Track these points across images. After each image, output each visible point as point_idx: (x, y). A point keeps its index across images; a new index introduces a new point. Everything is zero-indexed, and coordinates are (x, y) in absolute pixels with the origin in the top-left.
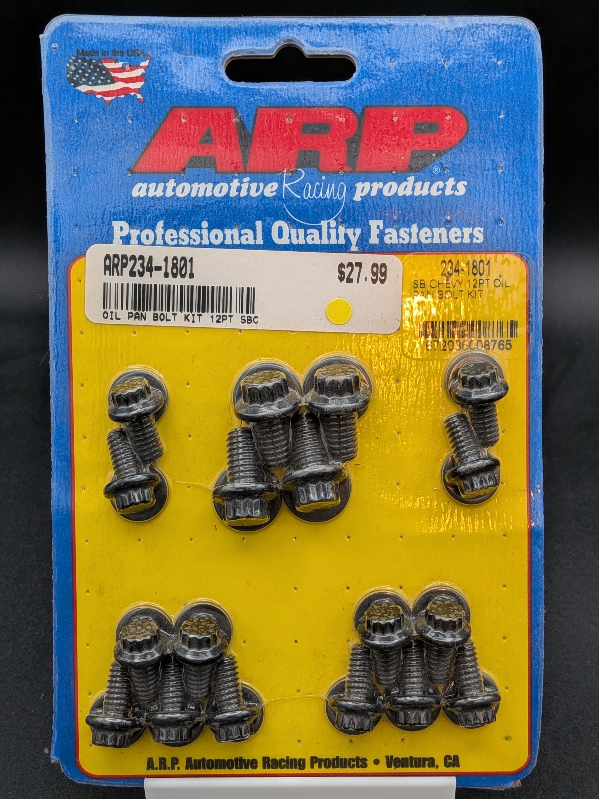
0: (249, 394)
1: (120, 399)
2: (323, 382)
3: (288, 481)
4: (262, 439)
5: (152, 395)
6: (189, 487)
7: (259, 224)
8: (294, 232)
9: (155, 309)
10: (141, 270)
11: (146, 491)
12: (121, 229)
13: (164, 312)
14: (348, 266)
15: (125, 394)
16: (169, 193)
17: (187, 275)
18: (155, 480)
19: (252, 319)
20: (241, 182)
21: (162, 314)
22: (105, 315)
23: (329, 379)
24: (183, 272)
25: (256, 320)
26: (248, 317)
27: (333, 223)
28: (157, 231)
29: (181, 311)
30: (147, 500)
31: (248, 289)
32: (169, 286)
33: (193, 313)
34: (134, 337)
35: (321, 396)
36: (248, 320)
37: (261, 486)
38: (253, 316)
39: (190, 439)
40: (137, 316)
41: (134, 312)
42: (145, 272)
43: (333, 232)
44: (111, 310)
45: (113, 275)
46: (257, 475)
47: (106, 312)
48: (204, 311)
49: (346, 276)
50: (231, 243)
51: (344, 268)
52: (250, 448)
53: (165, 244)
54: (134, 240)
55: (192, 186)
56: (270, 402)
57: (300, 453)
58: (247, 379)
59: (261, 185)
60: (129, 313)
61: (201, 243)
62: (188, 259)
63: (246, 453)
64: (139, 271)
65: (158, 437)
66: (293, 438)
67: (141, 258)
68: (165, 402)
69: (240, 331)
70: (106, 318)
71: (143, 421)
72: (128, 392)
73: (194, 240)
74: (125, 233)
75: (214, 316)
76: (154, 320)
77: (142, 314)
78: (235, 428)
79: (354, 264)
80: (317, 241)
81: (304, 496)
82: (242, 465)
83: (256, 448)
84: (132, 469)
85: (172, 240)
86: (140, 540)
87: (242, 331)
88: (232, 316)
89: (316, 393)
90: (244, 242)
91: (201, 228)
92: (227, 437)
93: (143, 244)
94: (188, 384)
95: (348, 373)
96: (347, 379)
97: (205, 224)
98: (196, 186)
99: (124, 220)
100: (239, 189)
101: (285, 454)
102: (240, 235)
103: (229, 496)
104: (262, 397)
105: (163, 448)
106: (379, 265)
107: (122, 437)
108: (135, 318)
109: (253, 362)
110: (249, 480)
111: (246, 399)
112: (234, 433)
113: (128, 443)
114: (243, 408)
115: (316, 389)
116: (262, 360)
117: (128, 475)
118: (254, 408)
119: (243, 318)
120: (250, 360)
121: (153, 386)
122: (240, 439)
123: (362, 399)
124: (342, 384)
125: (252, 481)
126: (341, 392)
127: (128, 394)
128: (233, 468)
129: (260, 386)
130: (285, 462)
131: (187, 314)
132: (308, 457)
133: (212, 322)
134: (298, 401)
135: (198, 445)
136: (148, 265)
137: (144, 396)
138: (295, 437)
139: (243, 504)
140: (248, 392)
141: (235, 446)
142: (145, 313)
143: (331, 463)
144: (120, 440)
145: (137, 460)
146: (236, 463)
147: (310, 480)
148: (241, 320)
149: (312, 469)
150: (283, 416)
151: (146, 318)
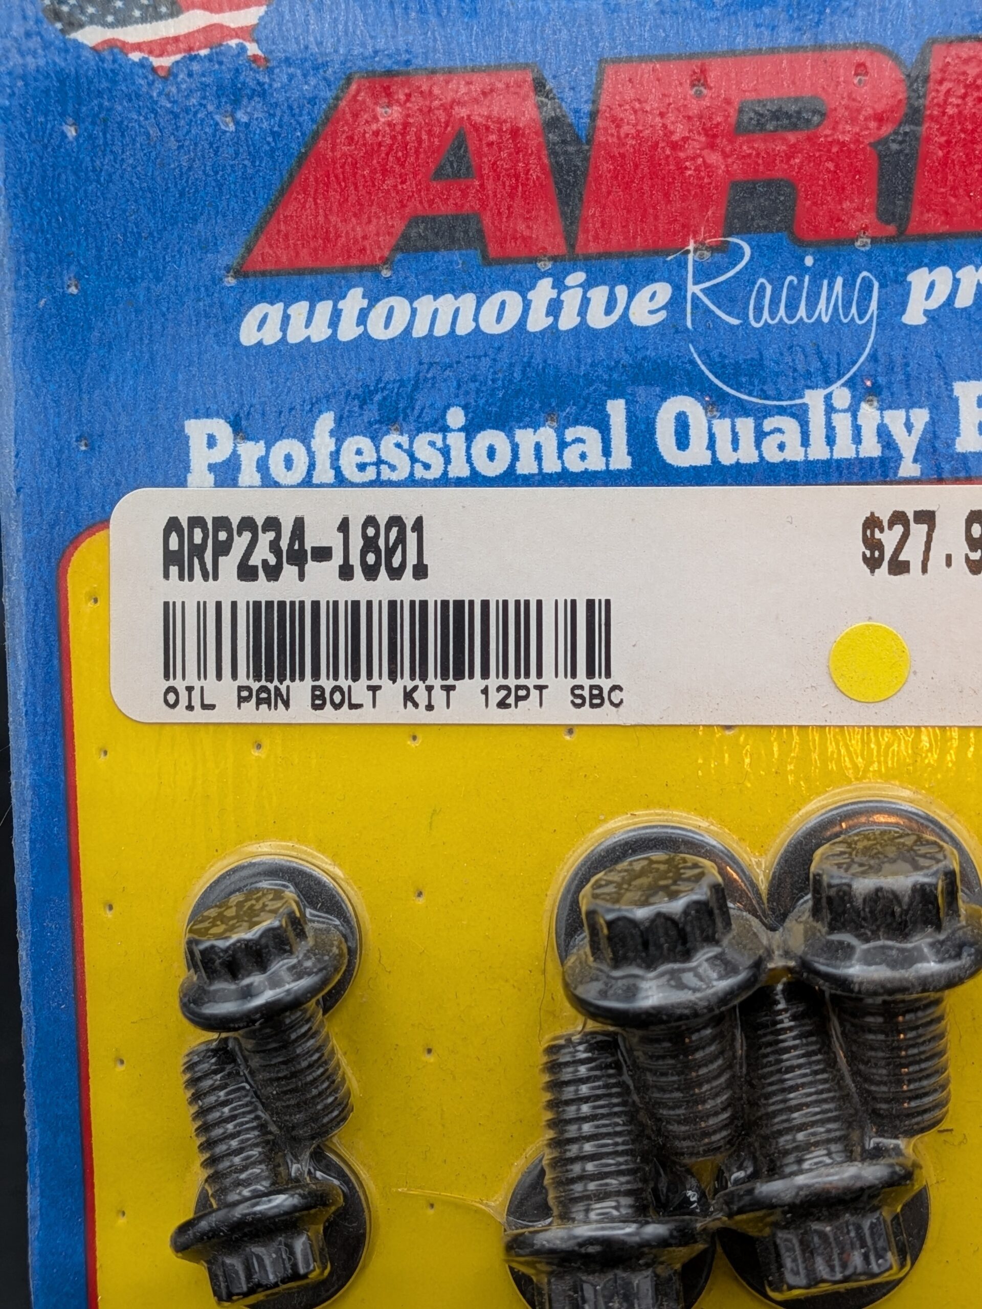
0: (609, 939)
1: (212, 961)
2: (844, 894)
3: (741, 1211)
4: (653, 1071)
5: (311, 942)
6: (432, 1206)
7: (617, 410)
8: (722, 427)
9: (316, 675)
10: (272, 561)
11: (300, 1244)
12: (211, 441)
13: (343, 683)
14: (891, 524)
15: (228, 943)
16: (348, 331)
17: (409, 571)
18: (324, 1204)
19: (605, 695)
20: (560, 286)
21: (337, 688)
22: (171, 698)
23: (863, 885)
24: (396, 562)
25: (616, 696)
26: (592, 687)
27: (842, 396)
28: (315, 444)
29: (393, 677)
30: (302, 1271)
31: (590, 604)
32: (356, 605)
33: (428, 683)
34: (258, 758)
35: (836, 937)
36: (592, 697)
37: (654, 1230)
38: (606, 684)
39: (431, 1059)
40: (264, 695)
41: (255, 686)
42: (285, 565)
43: (842, 423)
44: (188, 683)
45: (191, 578)
46: (640, 1185)
47: (171, 689)
48: (459, 675)
49: (888, 555)
50: (535, 470)
51: (882, 531)
52: (615, 1100)
53: (341, 481)
54: (249, 474)
55: (415, 304)
56: (675, 961)
57: (775, 1114)
58: (597, 885)
59: (621, 291)
60: (240, 689)
61: (445, 473)
62: (409, 523)
63: (603, 1116)
64: (265, 562)
65: (332, 1065)
66: (749, 1065)
67: (272, 524)
68: (352, 952)
69: (570, 730)
70: (174, 706)
71: (288, 1021)
72: (235, 938)
73: (427, 467)
74: (221, 454)
75: (492, 690)
76: (315, 707)
77: (276, 688)
78: (566, 1031)
79: (911, 517)
80: (795, 453)
81: (795, 1260)
82: (592, 1157)
83: (635, 1098)
84: (257, 1170)
85: (362, 467)
87: (576, 730)
88: (546, 687)
89: (818, 925)
90: (576, 466)
91: (445, 429)
92: (542, 1060)
93: (277, 485)
94: (420, 894)
95: (922, 862)
96: (923, 885)
97: (456, 417)
98: (425, 304)
99: (218, 415)
100: (554, 308)
101: (725, 1115)
102: (562, 445)
103: (559, 1265)
104: (652, 949)
105: (348, 1094)
107: (229, 1068)
108: (259, 702)
109: (611, 825)
110: (617, 1208)
111: (599, 949)
112: (564, 1051)
113: (244, 1088)
114: (592, 980)
115: (816, 912)
116: (639, 816)
117: (246, 1192)
118: (625, 981)
119: (577, 692)
120: (602, 817)
121: (315, 908)
122: (583, 1070)
123: (971, 945)
124: (906, 899)
125: (624, 1211)
126: (906, 926)
127: (234, 944)
128: (565, 1165)
129: (642, 914)
130: (724, 1138)
131: (410, 685)
132: (801, 1128)
133: (487, 705)
134: (761, 952)
135: (454, 1078)
136: (291, 545)
137: (288, 948)
138: (754, 1060)
139: (602, 1289)
140: (605, 931)
141: (569, 1093)
142: (288, 687)
143: (871, 1143)
144: (219, 1077)
145: (270, 1137)
146: (573, 1150)
147: (815, 1211)
148: (571, 698)
149: (820, 1176)
150: (719, 1008)
151: (291, 702)
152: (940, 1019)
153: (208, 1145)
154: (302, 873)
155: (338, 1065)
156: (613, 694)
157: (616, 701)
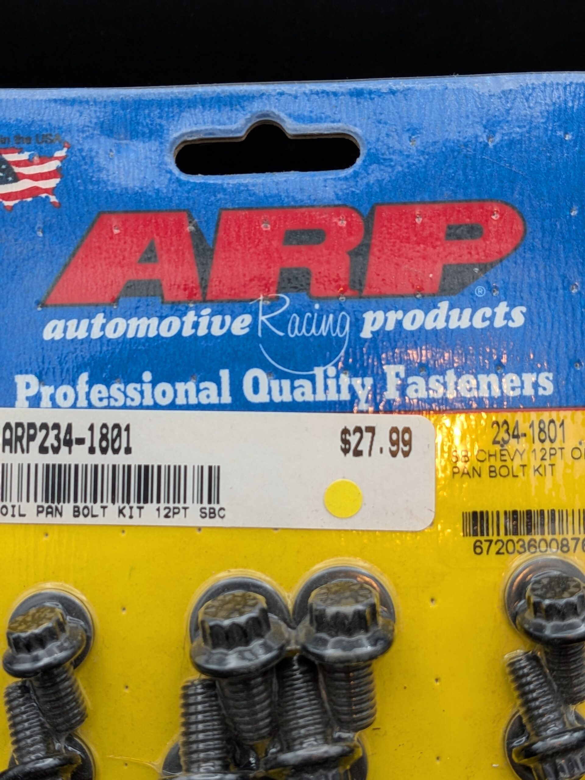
0: (211, 634)
1: (18, 643)
2: (322, 614)
3: (272, 768)
4: (233, 699)
5: (67, 634)
6: (126, 764)
7: (225, 374)
8: (275, 384)
9: (76, 500)
10: (56, 444)
12: (28, 386)
13: (89, 504)
14: (355, 431)
15: (27, 635)
16: (96, 334)
17: (122, 450)
18: (71, 763)
19: (217, 512)
20: (198, 315)
21: (86, 507)
22: (4, 511)
23: (331, 610)
24: (116, 446)
25: (222, 513)
26: (210, 509)
27: (332, 371)
28: (78, 388)
29: (113, 501)
31: (210, 468)
32: (96, 467)
33: (131, 505)
34: (46, 541)
35: (319, 634)
36: (210, 513)
38: (217, 507)
39: (127, 691)
40: (50, 510)
41: (46, 505)
42: (62, 446)
43: (332, 383)
44: (13, 503)
45: (16, 452)
46: (225, 755)
47: (4, 507)
48: (146, 501)
49: (353, 446)
50: (185, 403)
51: (350, 435)
53: (90, 406)
54: (45, 402)
55: (129, 322)
56: (242, 646)
58: (207, 607)
59: (228, 318)
60: (38, 507)
61: (141, 403)
62: (123, 427)
63: (208, 721)
64: (52, 445)
65: (77, 695)
66: (279, 696)
67: (56, 426)
68: (89, 639)
69: (199, 529)
70: (5, 515)
71: (55, 672)
72: (29, 632)
73: (133, 400)
74: (32, 392)
75: (162, 509)
76: (75, 516)
77: (56, 507)
78: (193, 678)
79: (364, 429)
80: (309, 397)
82: (203, 741)
83: (224, 712)
84: (38, 746)
85: (101, 399)
87: (203, 530)
88: (187, 508)
89: (312, 628)
90: (204, 401)
91: (141, 382)
92: (181, 692)
93: (59, 407)
94: (124, 609)
95: (360, 599)
96: (359, 610)
97: (147, 376)
98: (134, 322)
99: (31, 372)
100: (196, 325)
101: (267, 721)
102: (198, 391)
104: (231, 640)
105: (85, 709)
106: (401, 429)
107: (27, 695)
108: (48, 513)
109: (219, 575)
110: (213, 766)
111: (206, 639)
112: (190, 688)
113: (33, 706)
114: (203, 654)
115: (311, 622)
116: (232, 572)
117: (33, 757)
118: (219, 656)
119: (203, 510)
120: (214, 572)
121: (72, 616)
122: (199, 698)
123: (382, 639)
124: (351, 617)
125: (217, 768)
126: (351, 630)
127: (29, 635)
128: (189, 744)
129: (226, 623)
130: (267, 732)
131: (121, 507)
132: (304, 727)
133: (159, 516)
134: (284, 641)
135: (138, 701)
136: (65, 436)
137: (56, 637)
138: (282, 694)
141: (192, 709)
142: (62, 507)
143: (336, 735)
144: (21, 700)
145: (46, 730)
146: (193, 737)
147: (305, 768)
148: (200, 513)
151: (64, 514)
152: (370, 674)
153: (15, 734)
154: (66, 599)
155: (81, 694)
156: (220, 512)
157: (222, 515)
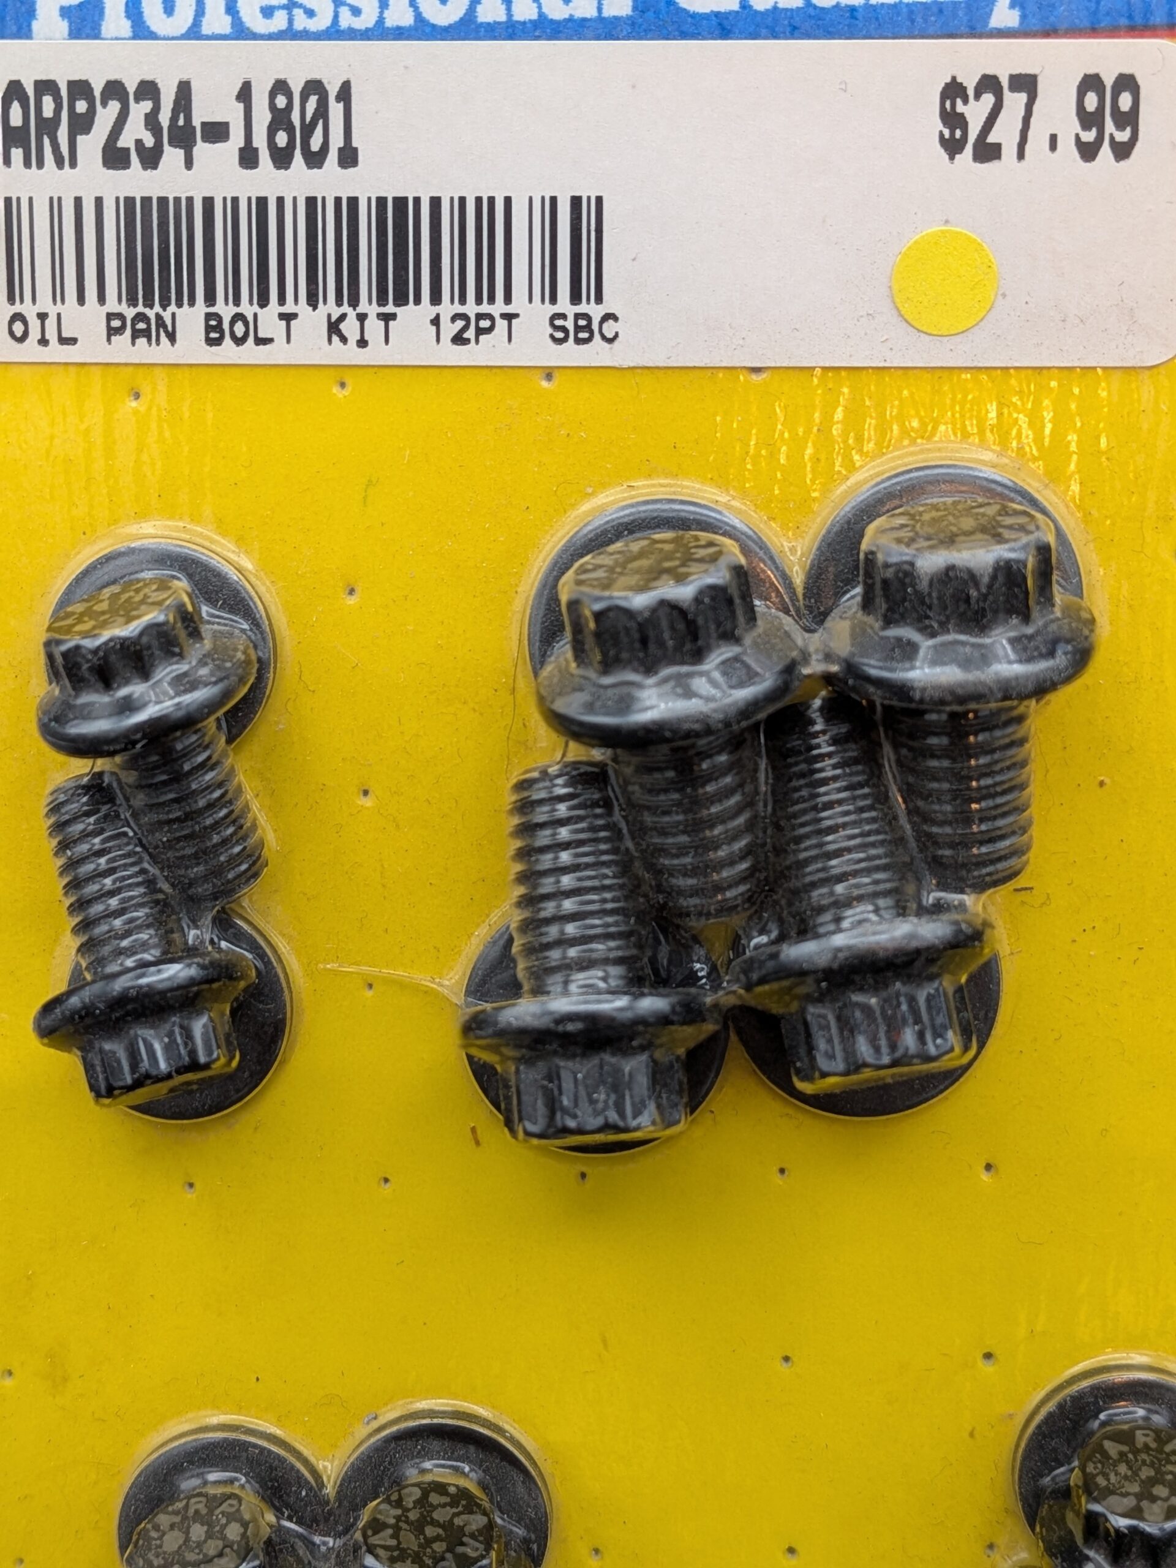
0: (598, 635)
1: (77, 665)
2: (906, 574)
3: (762, 981)
4: (652, 809)
5: (207, 644)
6: (370, 986)
9: (210, 299)
10: (149, 141)
11: (199, 1026)
13: (247, 309)
14: (978, 92)
15: (98, 642)
17: (333, 156)
18: (231, 978)
19: (595, 327)
21: (238, 317)
22: (18, 328)
23: (931, 562)
24: (316, 144)
25: (609, 329)
26: (577, 316)
29: (313, 301)
30: (202, 1059)
31: (576, 202)
32: (262, 202)
33: (360, 310)
34: (136, 412)
35: (894, 632)
36: (578, 329)
37: (651, 1004)
38: (596, 312)
39: (368, 802)
40: (141, 326)
41: (130, 313)
42: (166, 147)
44: (40, 308)
45: (40, 164)
46: (634, 952)
47: (18, 317)
48: (401, 299)
49: (972, 136)
50: (502, 17)
51: (966, 101)
53: (241, 32)
54: (115, 20)
56: (682, 663)
57: (807, 862)
58: (583, 570)
60: (110, 316)
61: (381, 21)
62: (333, 90)
63: (587, 866)
64: (139, 143)
65: (238, 805)
66: (775, 802)
67: (148, 90)
68: (263, 666)
69: (549, 374)
70: (22, 339)
71: (179, 746)
72: (106, 635)
73: (356, 11)
75: (445, 321)
76: (210, 342)
77: (158, 317)
78: (542, 762)
79: (1005, 83)
81: (830, 1041)
82: (573, 917)
83: (630, 844)
84: (144, 936)
85: (268, 11)
86: (191, 1185)
87: (556, 374)
88: (516, 316)
89: (870, 620)
90: (557, 11)
92: (510, 798)
93: (153, 36)
94: (352, 592)
95: (1007, 534)
96: (1008, 563)
101: (744, 866)
103: (530, 1048)
104: (652, 647)
105: (261, 844)
106: (1109, 81)
107: (104, 809)
108: (136, 335)
109: (601, 499)
110: (604, 979)
111: (583, 651)
112: (537, 786)
113: (125, 834)
114: (574, 690)
115: (867, 604)
116: (638, 488)
117: (130, 963)
118: (616, 691)
119: (558, 323)
120: (590, 490)
121: (215, 606)
122: (562, 809)
123: (1068, 641)
124: (986, 580)
125: (613, 983)
126: (984, 616)
127: (106, 643)
128: (538, 927)
129: (640, 601)
130: (742, 894)
131: (336, 313)
132: (841, 878)
133: (438, 340)
134: (794, 654)
135: (397, 826)
136: (174, 119)
137: (177, 650)
138: (782, 796)
139: (584, 1078)
140: (592, 625)
141: (543, 838)
142: (174, 315)
143: (931, 898)
144: (92, 820)
145: (161, 896)
146: (549, 909)
147: (857, 978)
148: (550, 330)
149: (864, 935)
150: (739, 722)
151: (178, 336)
152: (1022, 742)
153: (80, 905)
154: (195, 562)
155: (247, 808)
156: (605, 326)
157: (609, 335)
